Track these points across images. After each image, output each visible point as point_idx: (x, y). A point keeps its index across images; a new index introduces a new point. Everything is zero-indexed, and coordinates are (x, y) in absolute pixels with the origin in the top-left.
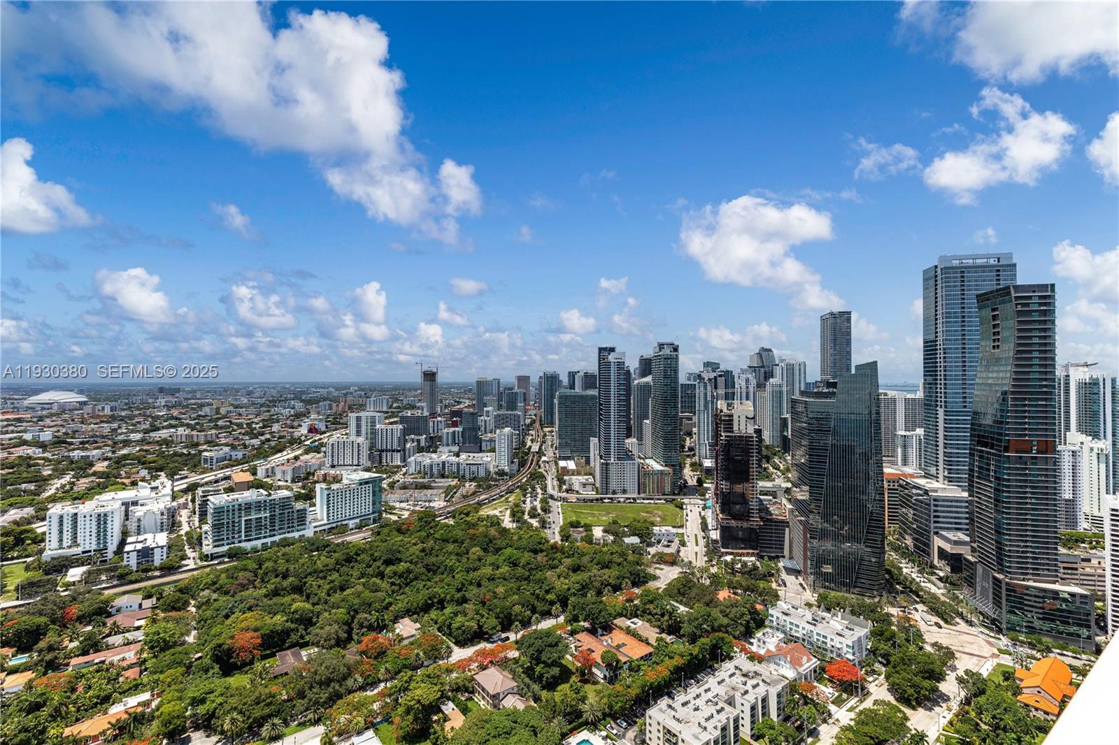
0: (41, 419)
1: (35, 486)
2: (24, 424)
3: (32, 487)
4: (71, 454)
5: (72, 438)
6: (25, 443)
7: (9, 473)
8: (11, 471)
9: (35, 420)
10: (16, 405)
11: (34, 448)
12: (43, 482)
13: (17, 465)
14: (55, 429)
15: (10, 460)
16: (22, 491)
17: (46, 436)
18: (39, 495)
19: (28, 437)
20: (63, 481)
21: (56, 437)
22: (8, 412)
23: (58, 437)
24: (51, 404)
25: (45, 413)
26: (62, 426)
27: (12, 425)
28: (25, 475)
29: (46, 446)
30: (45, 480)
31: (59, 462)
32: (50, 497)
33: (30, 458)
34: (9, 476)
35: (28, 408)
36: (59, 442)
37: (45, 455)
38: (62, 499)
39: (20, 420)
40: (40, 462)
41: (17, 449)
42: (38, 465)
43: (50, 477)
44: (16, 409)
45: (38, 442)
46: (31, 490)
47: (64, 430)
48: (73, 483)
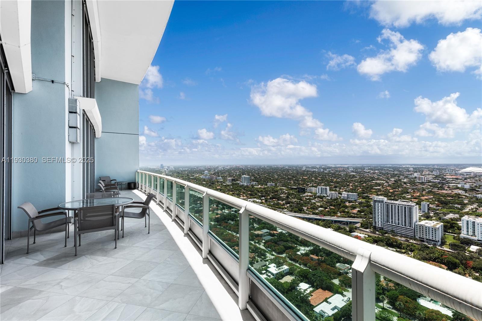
0: (466, 179)
1: (461, 206)
2: (459, 180)
3: (459, 206)
4: (477, 196)
5: (479, 188)
6: (458, 188)
7: (451, 199)
8: (452, 198)
9: (463, 179)
10: (457, 173)
11: (461, 191)
12: (464, 205)
13: (454, 196)
14: (471, 184)
15: (452, 194)
16: (455, 207)
17: (467, 186)
18: (462, 211)
19: (459, 186)
20: (472, 207)
21: (471, 187)
22: (453, 175)
23: (472, 187)
24: (471, 172)
25: (468, 176)
26: (475, 183)
27: (454, 180)
28: (457, 201)
29: (467, 191)
30: (465, 205)
31: (472, 199)
32: (466, 212)
33: (460, 194)
34: (451, 200)
35: (461, 174)
36: (472, 190)
37: (466, 194)
38: (471, 214)
39: (457, 179)
40: (463, 197)
41: (455, 190)
42: (462, 198)
43: (467, 204)
44: (456, 174)
45: (463, 188)
46: (459, 208)
47: (475, 185)
48: (477, 209)
